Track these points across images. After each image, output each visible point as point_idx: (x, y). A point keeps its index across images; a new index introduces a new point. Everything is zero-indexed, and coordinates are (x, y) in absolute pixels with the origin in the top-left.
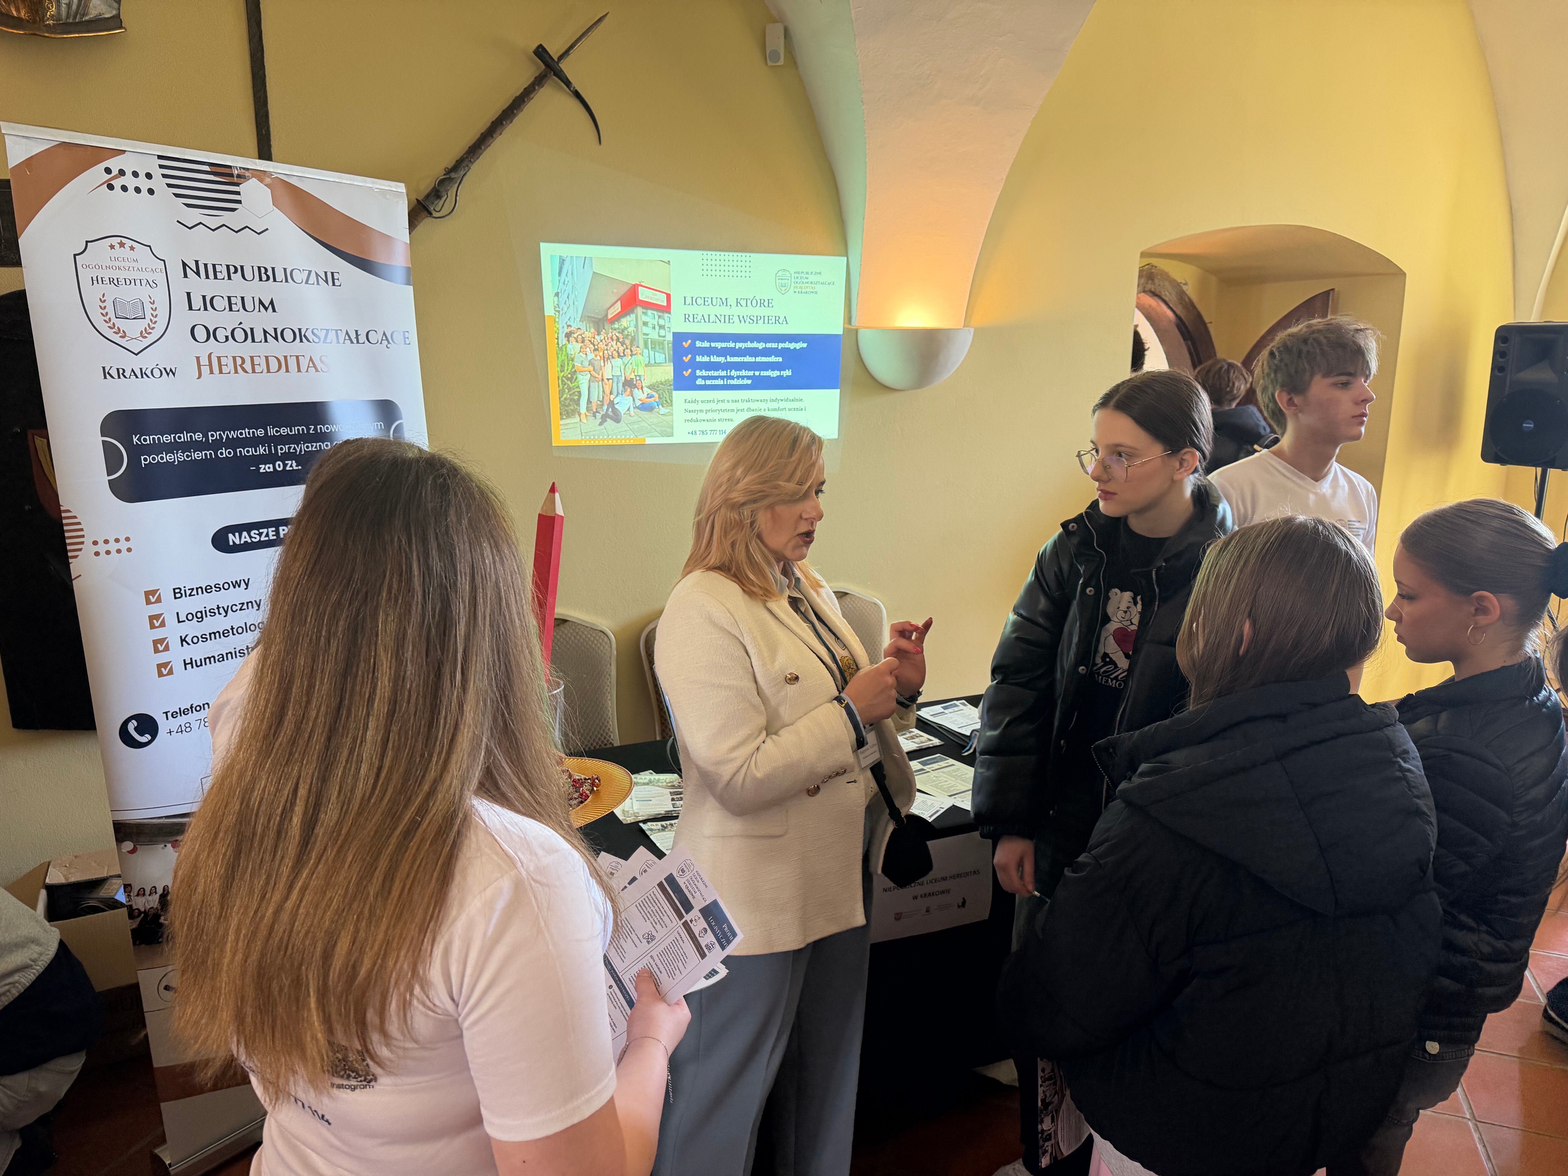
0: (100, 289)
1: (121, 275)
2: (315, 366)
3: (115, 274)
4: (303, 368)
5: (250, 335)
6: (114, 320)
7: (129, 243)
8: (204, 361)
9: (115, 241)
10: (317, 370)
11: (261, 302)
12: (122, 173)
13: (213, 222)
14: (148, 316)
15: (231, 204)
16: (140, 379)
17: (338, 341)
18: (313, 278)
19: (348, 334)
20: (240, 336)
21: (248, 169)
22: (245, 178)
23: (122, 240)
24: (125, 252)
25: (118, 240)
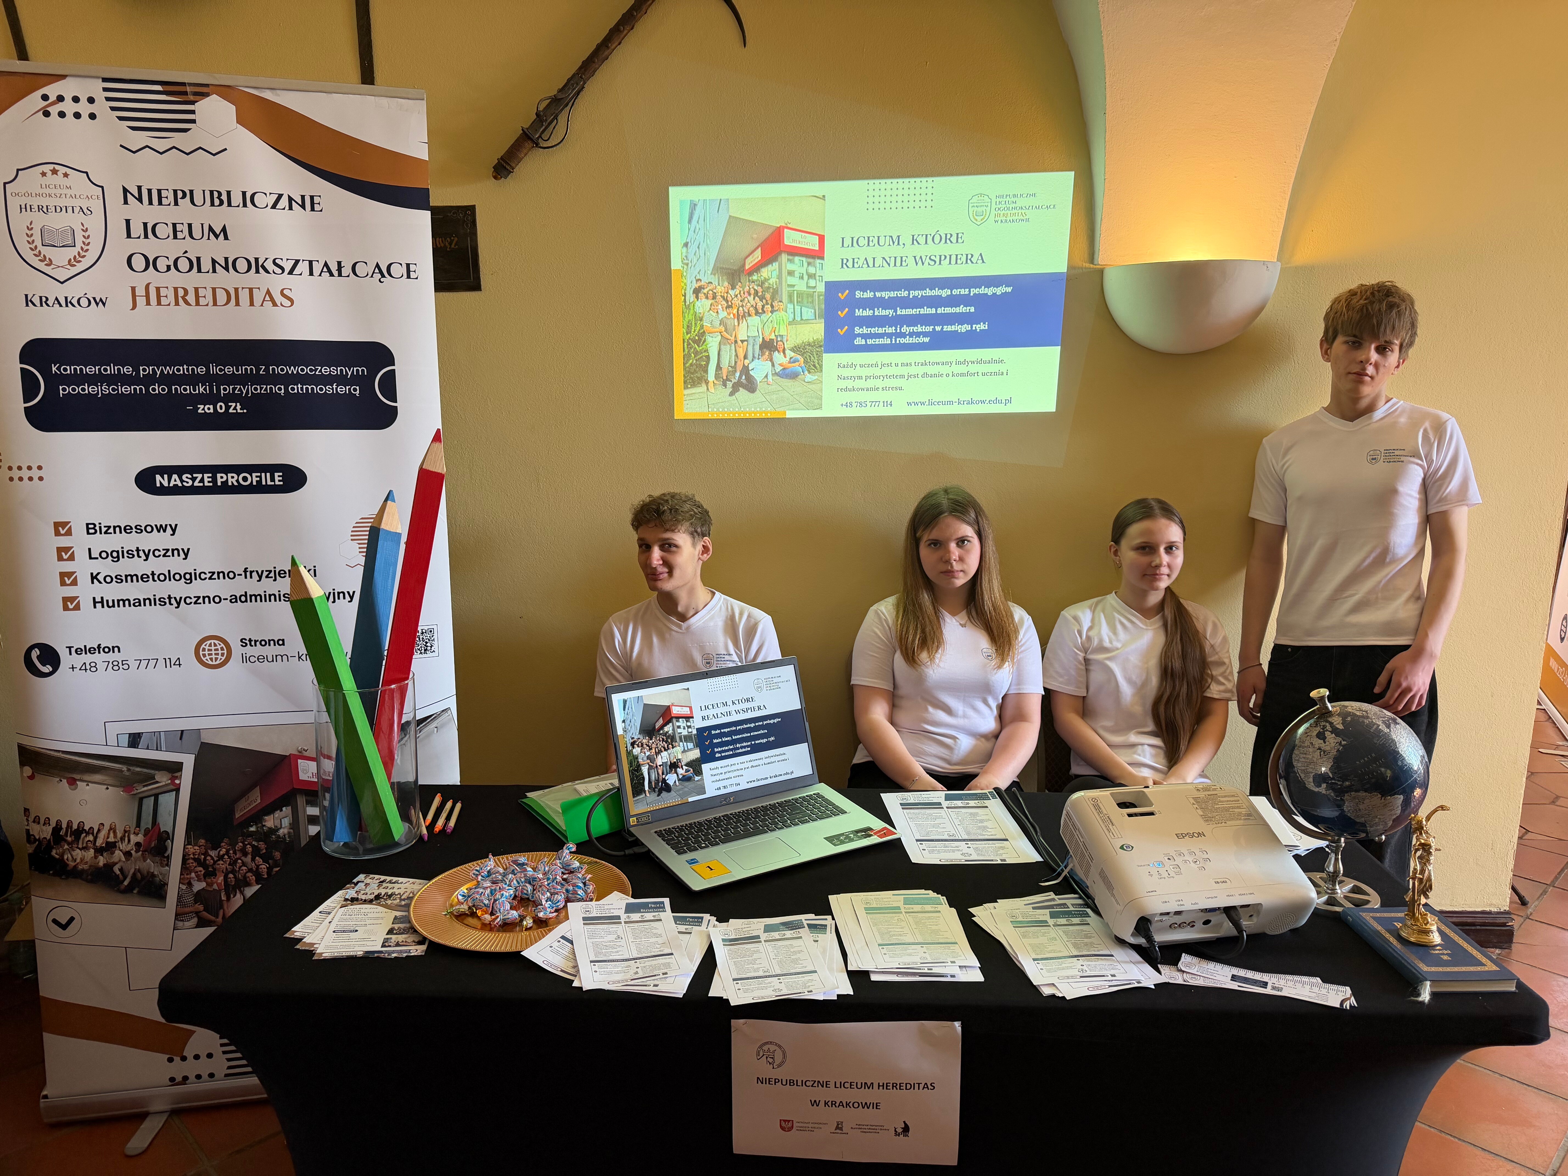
0: (28, 216)
1: (51, 202)
2: (272, 301)
3: (44, 202)
4: (258, 301)
5: (195, 265)
6: (40, 247)
7: (62, 170)
8: (140, 291)
9: (47, 168)
10: (275, 304)
11: (211, 229)
12: (60, 99)
13: (161, 145)
14: (79, 244)
15: (184, 124)
16: (64, 308)
17: (311, 274)
18: (284, 202)
19: (326, 265)
20: (183, 264)
21: (207, 85)
22: (205, 95)
23: (55, 167)
24: (59, 179)
25: (51, 167)
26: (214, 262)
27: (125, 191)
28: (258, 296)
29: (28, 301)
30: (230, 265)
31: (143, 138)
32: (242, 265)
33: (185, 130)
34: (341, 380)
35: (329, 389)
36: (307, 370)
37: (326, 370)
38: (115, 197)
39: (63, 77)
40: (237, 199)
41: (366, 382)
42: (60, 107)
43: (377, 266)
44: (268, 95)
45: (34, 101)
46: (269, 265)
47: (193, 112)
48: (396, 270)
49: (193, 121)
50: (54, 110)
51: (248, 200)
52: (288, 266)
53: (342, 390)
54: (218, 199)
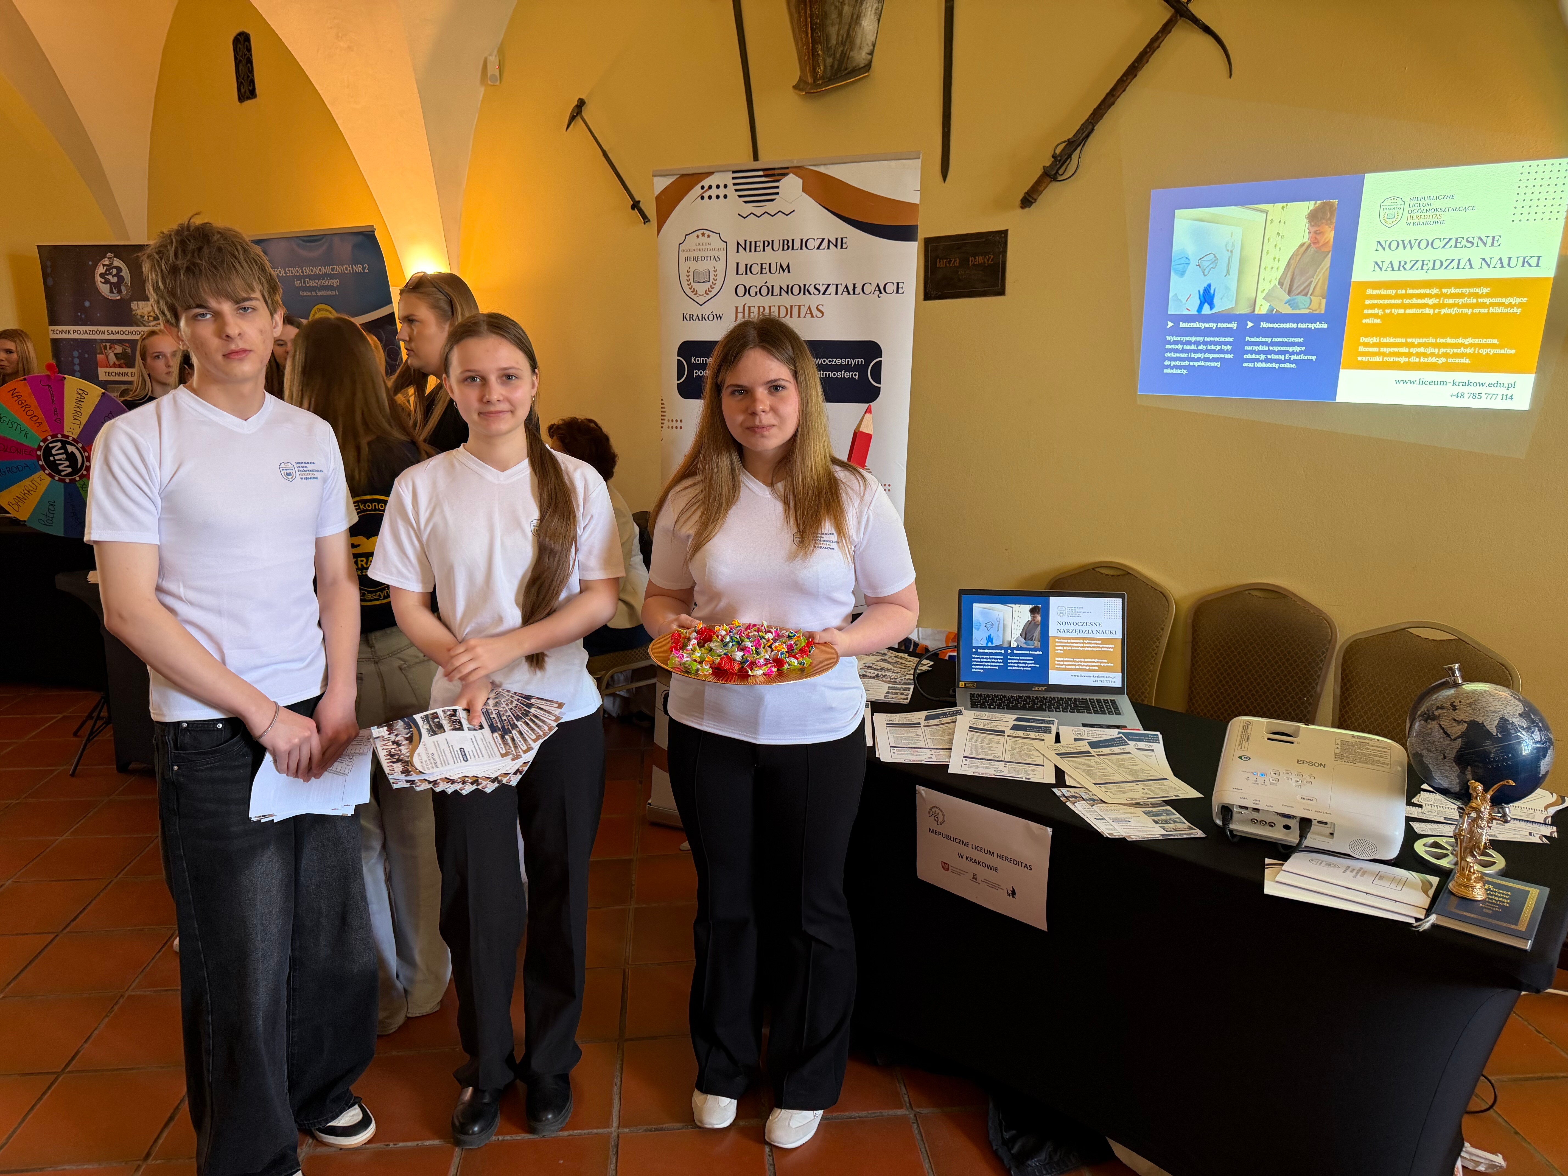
0: (689, 264)
1: (700, 254)
2: (811, 313)
3: (696, 254)
4: (803, 314)
5: (771, 291)
6: (693, 284)
7: (707, 233)
8: (740, 309)
9: (699, 233)
10: (812, 316)
11: (781, 266)
12: (710, 187)
13: (759, 211)
14: (712, 280)
15: (770, 196)
16: (701, 322)
21: (787, 168)
22: (785, 175)
23: (704, 232)
24: (705, 239)
25: (702, 231)
26: (781, 288)
27: (738, 243)
28: (804, 310)
29: (684, 318)
30: (789, 290)
31: (749, 208)
32: (796, 290)
33: (772, 200)
34: (848, 368)
35: (839, 375)
36: (827, 361)
37: (838, 361)
38: (732, 247)
39: (712, 173)
41: (862, 369)
42: (710, 193)
43: (878, 285)
44: (822, 169)
45: (697, 191)
46: (812, 290)
47: (778, 187)
48: (891, 288)
49: (777, 194)
50: (706, 195)
51: (804, 244)
52: (823, 289)
53: (847, 375)
54: (787, 245)
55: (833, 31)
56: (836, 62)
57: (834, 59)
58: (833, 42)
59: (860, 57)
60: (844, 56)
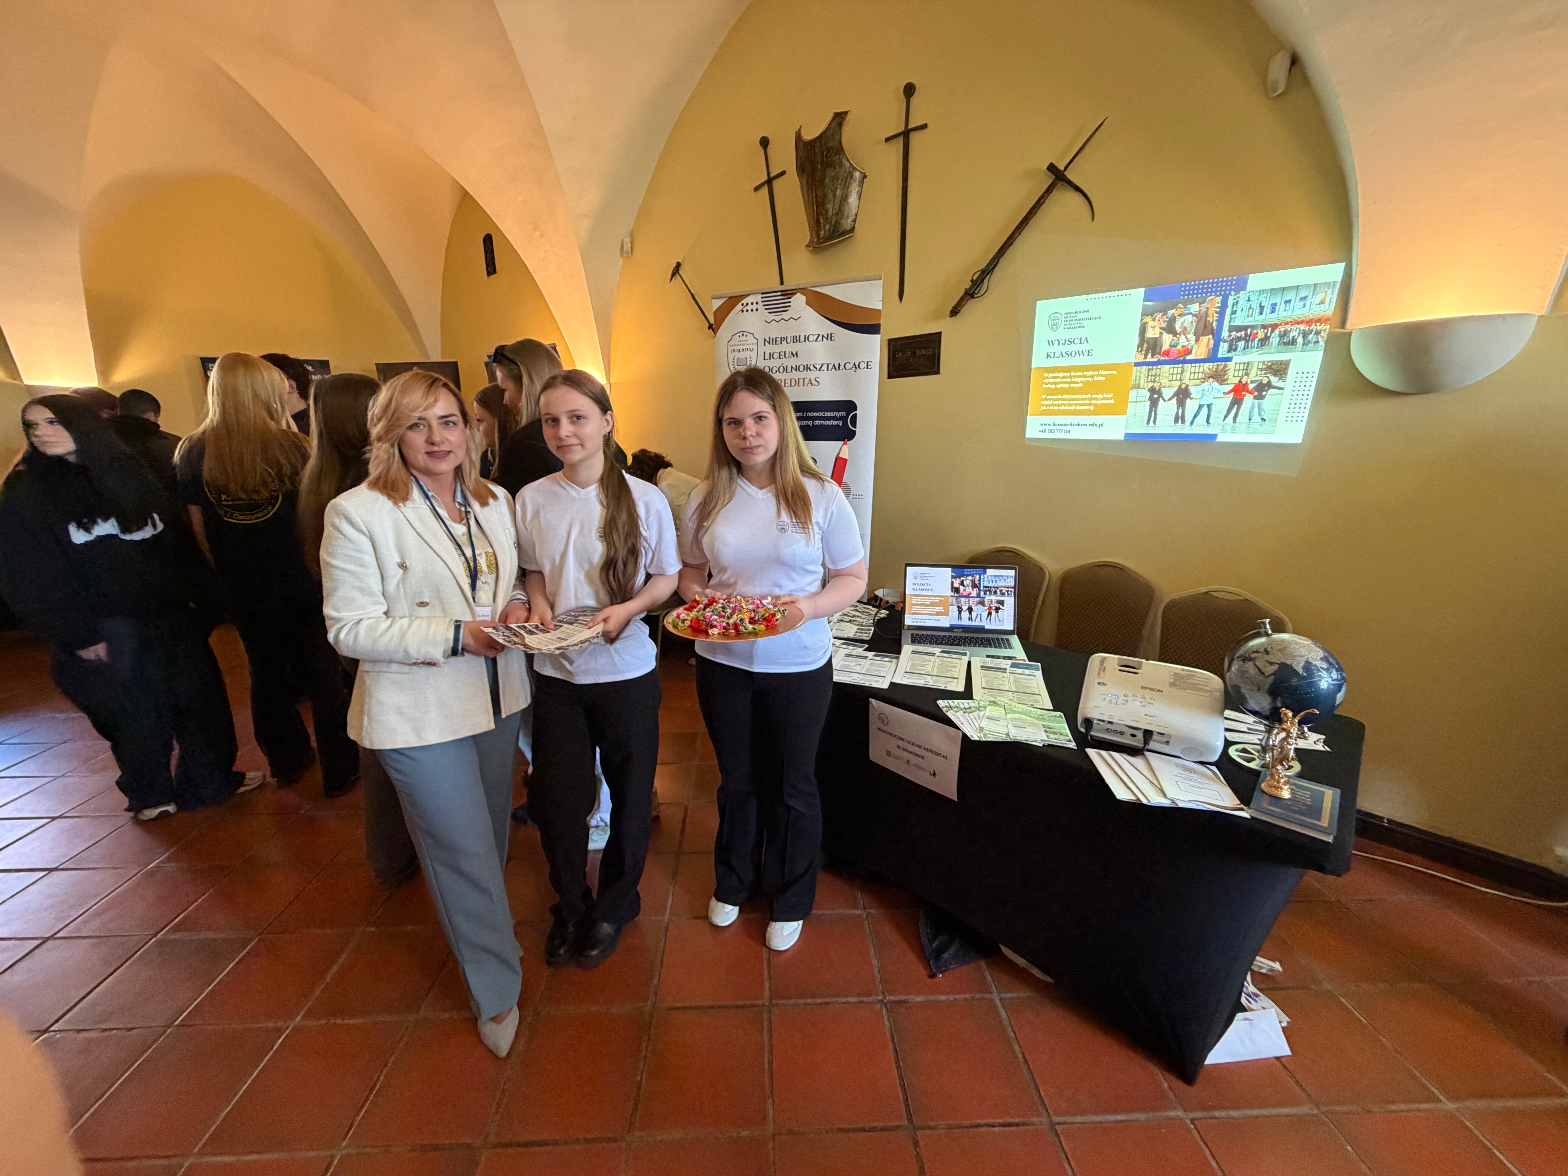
0: (734, 354)
1: (740, 347)
2: (811, 383)
3: (738, 347)
4: (806, 383)
5: (785, 369)
6: (736, 366)
7: (745, 334)
9: (741, 334)
10: (812, 385)
11: (792, 353)
12: (747, 304)
13: (777, 318)
14: (748, 364)
15: (786, 308)
17: (828, 369)
18: (820, 337)
19: (834, 365)
20: (781, 370)
21: (797, 289)
22: (795, 294)
23: (743, 333)
24: (744, 338)
26: (792, 367)
27: (765, 340)
28: (807, 381)
30: (797, 369)
31: (772, 316)
32: (801, 368)
33: (786, 311)
34: (835, 418)
35: (829, 423)
36: (822, 414)
37: (829, 414)
38: (761, 342)
39: (748, 295)
40: (802, 339)
41: (844, 419)
42: (747, 308)
43: (854, 364)
44: (818, 289)
45: (739, 307)
46: (812, 368)
47: (790, 302)
48: (863, 365)
49: (790, 306)
50: (745, 309)
51: (807, 338)
52: (818, 367)
53: (835, 423)
54: (796, 339)
55: (830, 207)
56: (832, 228)
57: (831, 224)
58: (830, 213)
59: (847, 223)
60: (837, 223)
